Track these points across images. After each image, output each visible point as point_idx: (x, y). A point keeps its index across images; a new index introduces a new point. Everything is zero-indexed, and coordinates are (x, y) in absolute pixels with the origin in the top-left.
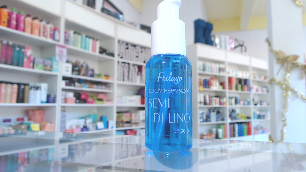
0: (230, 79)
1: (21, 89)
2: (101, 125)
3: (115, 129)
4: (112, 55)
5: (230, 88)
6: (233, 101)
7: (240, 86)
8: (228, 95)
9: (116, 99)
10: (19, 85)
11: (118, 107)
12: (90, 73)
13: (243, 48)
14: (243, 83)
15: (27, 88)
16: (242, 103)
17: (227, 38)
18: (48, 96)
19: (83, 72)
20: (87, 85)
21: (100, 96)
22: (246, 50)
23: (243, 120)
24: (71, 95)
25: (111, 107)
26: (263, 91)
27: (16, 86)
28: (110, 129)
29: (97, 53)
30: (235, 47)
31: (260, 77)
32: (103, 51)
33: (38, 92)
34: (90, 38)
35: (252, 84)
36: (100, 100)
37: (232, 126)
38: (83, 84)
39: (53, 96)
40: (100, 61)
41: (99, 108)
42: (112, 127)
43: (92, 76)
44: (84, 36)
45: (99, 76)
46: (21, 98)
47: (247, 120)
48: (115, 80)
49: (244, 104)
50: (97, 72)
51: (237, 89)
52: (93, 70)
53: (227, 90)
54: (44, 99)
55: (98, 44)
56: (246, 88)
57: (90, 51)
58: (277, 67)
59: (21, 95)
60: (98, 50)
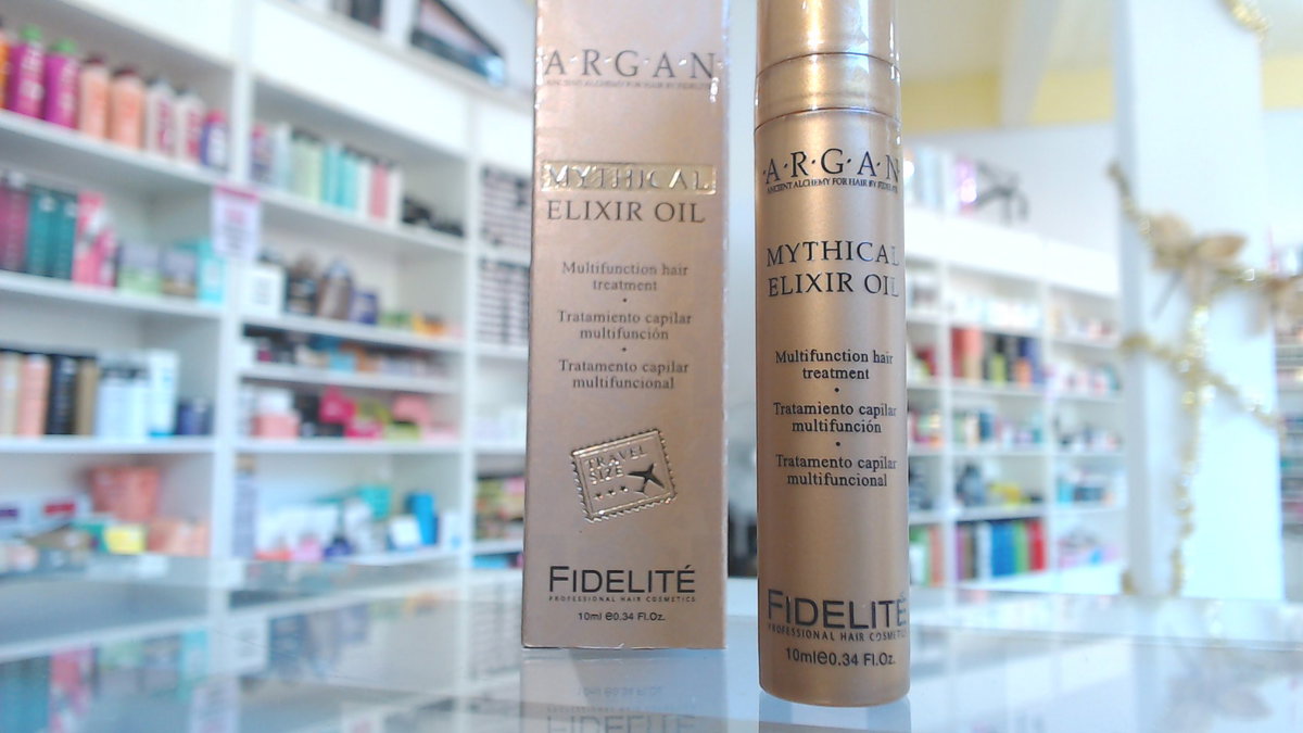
0: (958, 337)
1: (62, 380)
2: (406, 531)
3: (467, 548)
4: (455, 230)
5: (959, 371)
6: (971, 428)
7: (998, 365)
8: (948, 401)
9: (471, 419)
10: (54, 359)
11: (481, 456)
12: (360, 307)
13: (1015, 205)
14: (1012, 349)
15: (89, 372)
16: (1007, 435)
17: (947, 160)
18: (182, 409)
19: (330, 302)
20: (350, 359)
21: (405, 408)
22: (1024, 212)
23: (1010, 509)
24: (278, 404)
25: (451, 458)
26: (1094, 385)
27: (39, 366)
28: (445, 549)
29: (391, 223)
30: (982, 200)
31: (1083, 323)
32: (415, 213)
33: (137, 390)
34: (361, 155)
35: (1049, 357)
36: (405, 423)
37: (966, 534)
38: (331, 357)
39: (199, 407)
40: (406, 258)
41: (401, 461)
42: (456, 542)
43: (370, 319)
44: (334, 149)
45: (400, 319)
46: (62, 416)
47: (1028, 510)
48: (469, 339)
49: (1017, 440)
50: (389, 302)
51: (986, 374)
52: (372, 298)
53: (945, 384)
54: (164, 417)
55: (395, 186)
56: (1024, 371)
57: (359, 214)
58: (1153, 284)
59: (62, 406)
60: (394, 209)
